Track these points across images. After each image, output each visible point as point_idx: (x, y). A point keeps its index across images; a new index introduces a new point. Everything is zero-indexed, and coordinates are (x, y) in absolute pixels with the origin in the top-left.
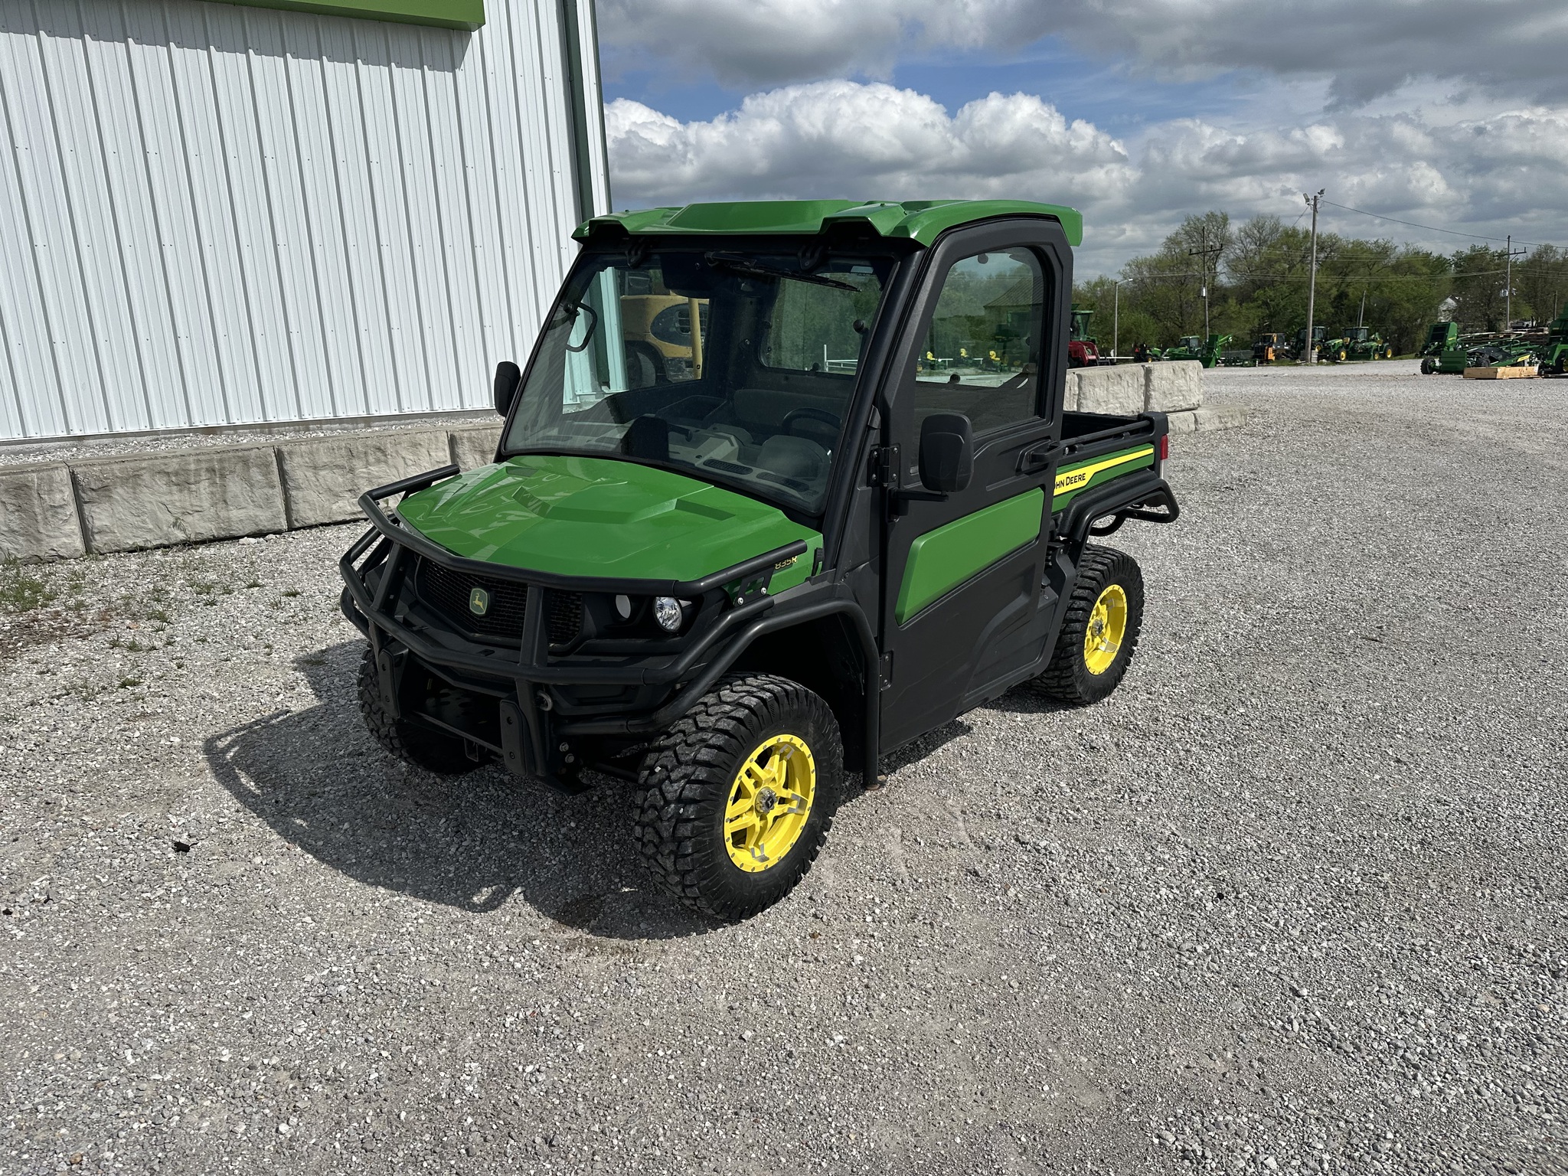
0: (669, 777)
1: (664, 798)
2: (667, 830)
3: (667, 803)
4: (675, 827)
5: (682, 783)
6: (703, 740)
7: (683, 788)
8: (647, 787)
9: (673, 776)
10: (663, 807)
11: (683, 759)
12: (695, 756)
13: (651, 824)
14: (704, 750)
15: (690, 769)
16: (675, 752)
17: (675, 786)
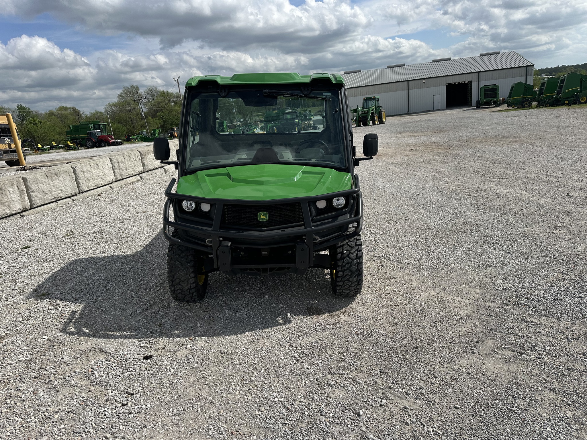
0: (350, 253)
1: (351, 259)
2: (354, 268)
3: (353, 260)
4: (358, 267)
5: (356, 252)
6: (355, 239)
7: (357, 254)
8: (342, 259)
9: (352, 252)
10: (352, 262)
11: (352, 246)
12: (356, 244)
13: (348, 269)
14: (357, 241)
15: (357, 248)
16: (348, 245)
17: (355, 254)
